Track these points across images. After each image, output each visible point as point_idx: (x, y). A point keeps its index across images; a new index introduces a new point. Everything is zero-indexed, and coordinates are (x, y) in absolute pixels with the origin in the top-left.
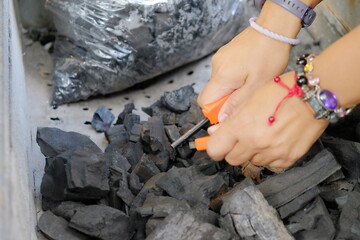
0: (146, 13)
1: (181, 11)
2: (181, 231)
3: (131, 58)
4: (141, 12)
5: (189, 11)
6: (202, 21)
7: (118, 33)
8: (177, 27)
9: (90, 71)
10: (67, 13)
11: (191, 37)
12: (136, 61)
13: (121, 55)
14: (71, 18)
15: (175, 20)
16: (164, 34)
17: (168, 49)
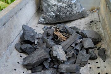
0: (59, 6)
1: (67, 7)
2: (40, 53)
3: (54, 16)
4: (57, 6)
5: (69, 8)
6: (72, 11)
7: (52, 10)
8: (66, 11)
9: (46, 18)
10: (43, 4)
11: (69, 14)
12: (56, 17)
13: (52, 15)
14: (44, 6)
15: (65, 9)
16: (62, 12)
17: (63, 16)
